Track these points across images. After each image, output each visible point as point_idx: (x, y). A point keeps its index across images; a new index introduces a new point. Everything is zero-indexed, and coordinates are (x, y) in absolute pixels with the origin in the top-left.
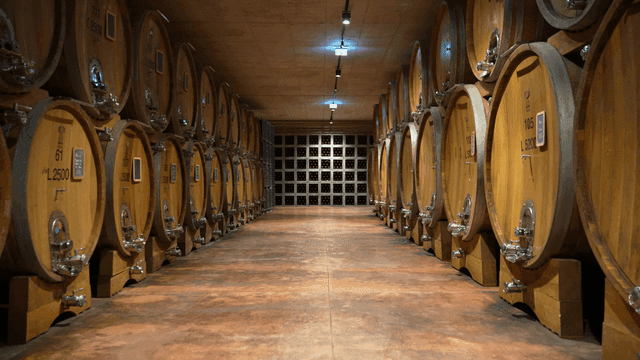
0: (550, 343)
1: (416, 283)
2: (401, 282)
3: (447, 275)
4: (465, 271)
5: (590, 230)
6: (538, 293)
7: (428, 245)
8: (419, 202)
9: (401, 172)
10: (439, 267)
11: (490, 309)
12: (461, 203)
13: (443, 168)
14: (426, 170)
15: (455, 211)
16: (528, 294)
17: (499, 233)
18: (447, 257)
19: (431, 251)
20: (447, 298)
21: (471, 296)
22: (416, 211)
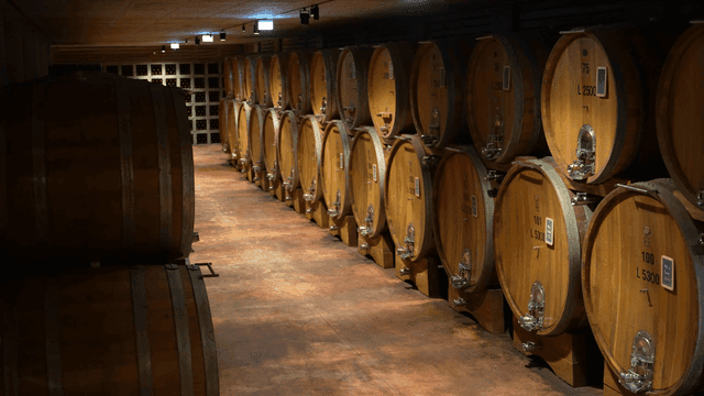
0: (344, 248)
1: (287, 229)
2: (278, 229)
3: (303, 223)
4: (313, 221)
5: (353, 207)
6: (342, 230)
7: (290, 203)
8: (282, 173)
9: (264, 142)
10: (298, 218)
11: (325, 238)
12: (310, 181)
13: (299, 158)
14: (286, 150)
15: (307, 185)
16: (339, 232)
17: (328, 203)
18: (302, 211)
19: (292, 207)
20: (304, 235)
21: (315, 233)
22: (280, 179)
